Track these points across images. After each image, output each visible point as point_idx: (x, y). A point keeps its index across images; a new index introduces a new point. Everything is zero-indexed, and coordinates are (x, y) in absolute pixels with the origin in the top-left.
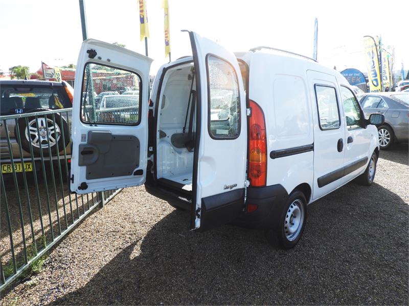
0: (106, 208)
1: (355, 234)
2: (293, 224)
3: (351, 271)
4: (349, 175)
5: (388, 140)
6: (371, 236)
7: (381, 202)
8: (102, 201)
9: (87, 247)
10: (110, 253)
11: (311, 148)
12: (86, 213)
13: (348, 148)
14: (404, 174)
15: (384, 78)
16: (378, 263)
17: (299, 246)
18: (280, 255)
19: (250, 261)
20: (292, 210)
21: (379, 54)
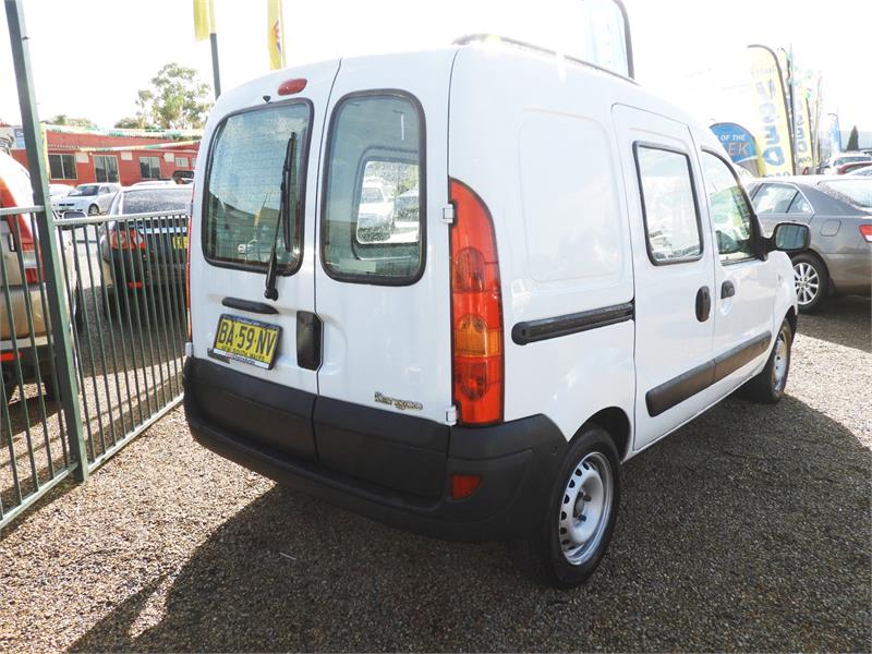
0: (91, 483)
1: (745, 535)
2: (583, 518)
3: (737, 646)
4: (726, 378)
5: (813, 290)
6: (783, 538)
7: (805, 446)
8: (80, 466)
9: (12, 603)
10: (79, 619)
11: (626, 312)
12: (27, 502)
13: (723, 311)
14: (856, 372)
15: (801, 147)
16: (806, 618)
17: (600, 575)
18: (550, 603)
19: (468, 627)
20: (579, 481)
21: (787, 90)
